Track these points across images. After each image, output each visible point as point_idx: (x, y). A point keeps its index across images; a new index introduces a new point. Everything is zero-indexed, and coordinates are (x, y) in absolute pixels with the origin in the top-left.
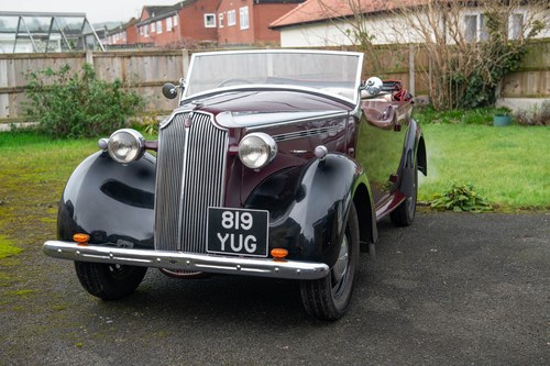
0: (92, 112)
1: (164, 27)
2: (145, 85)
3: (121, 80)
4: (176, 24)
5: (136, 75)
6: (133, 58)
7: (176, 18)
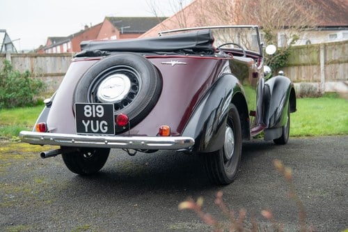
0: (10, 91)
1: (62, 49)
2: (46, 75)
3: (30, 71)
4: (69, 47)
5: (41, 69)
6: (38, 58)
7: (69, 44)
